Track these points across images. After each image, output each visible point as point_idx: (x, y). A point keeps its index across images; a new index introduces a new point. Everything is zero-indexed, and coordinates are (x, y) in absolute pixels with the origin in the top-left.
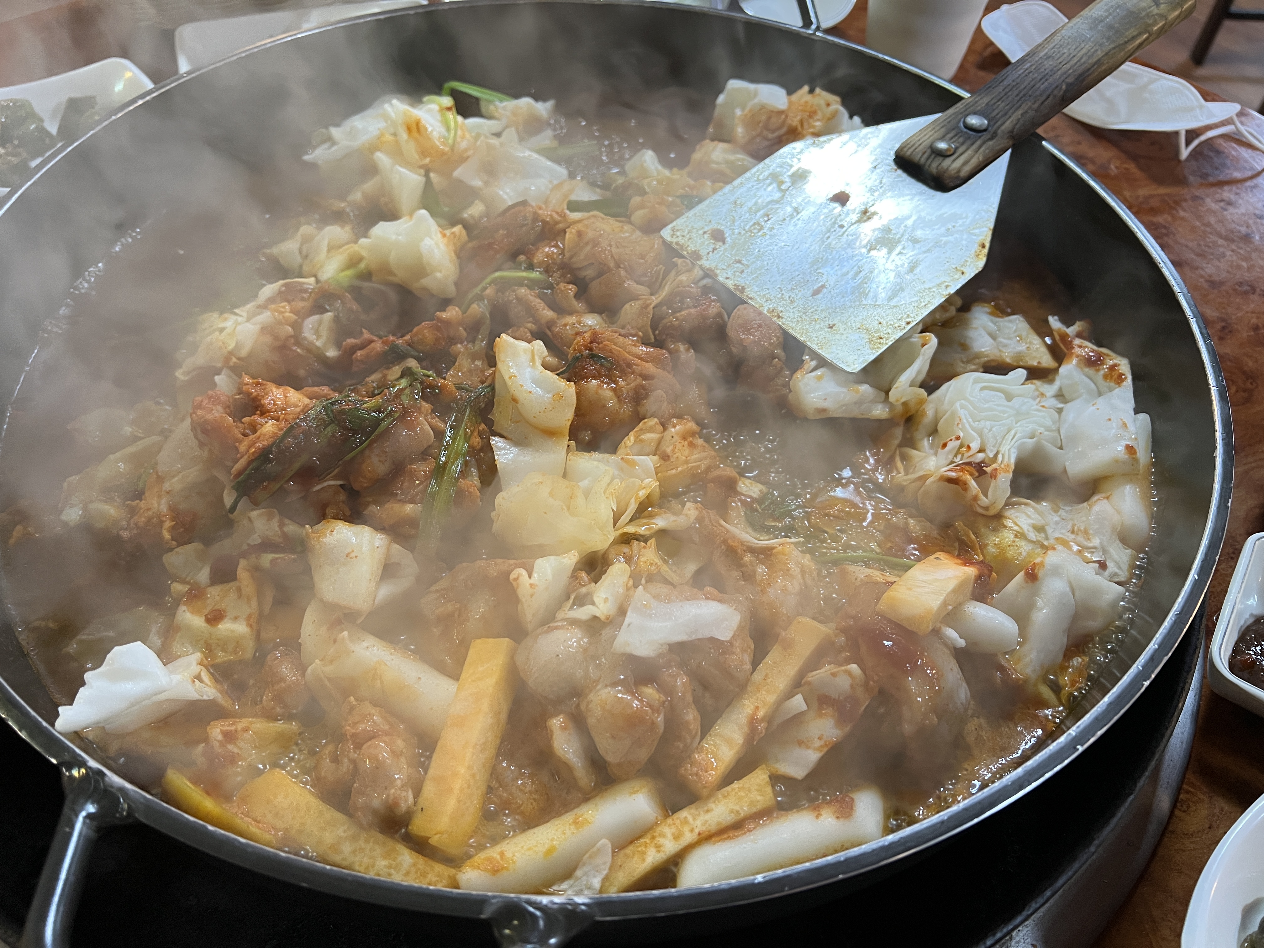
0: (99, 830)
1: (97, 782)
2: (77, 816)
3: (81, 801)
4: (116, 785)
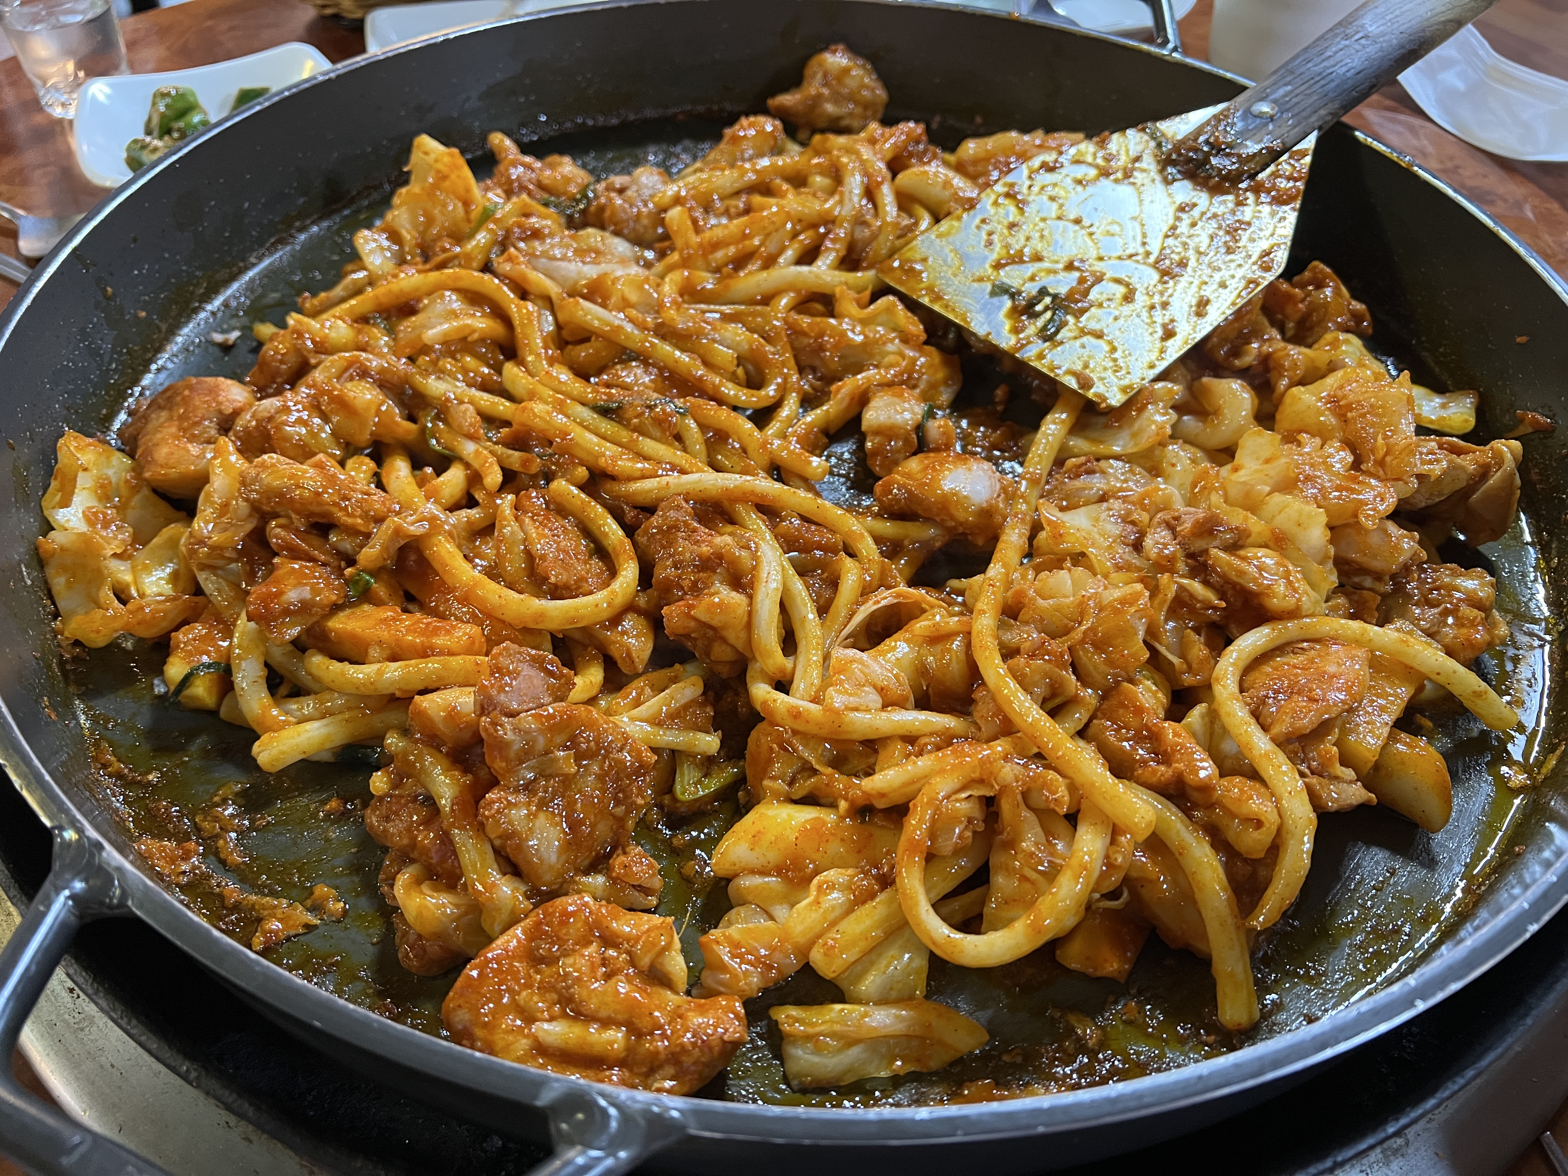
1: (92, 855)
2: (58, 894)
3: (68, 876)
4: (114, 863)
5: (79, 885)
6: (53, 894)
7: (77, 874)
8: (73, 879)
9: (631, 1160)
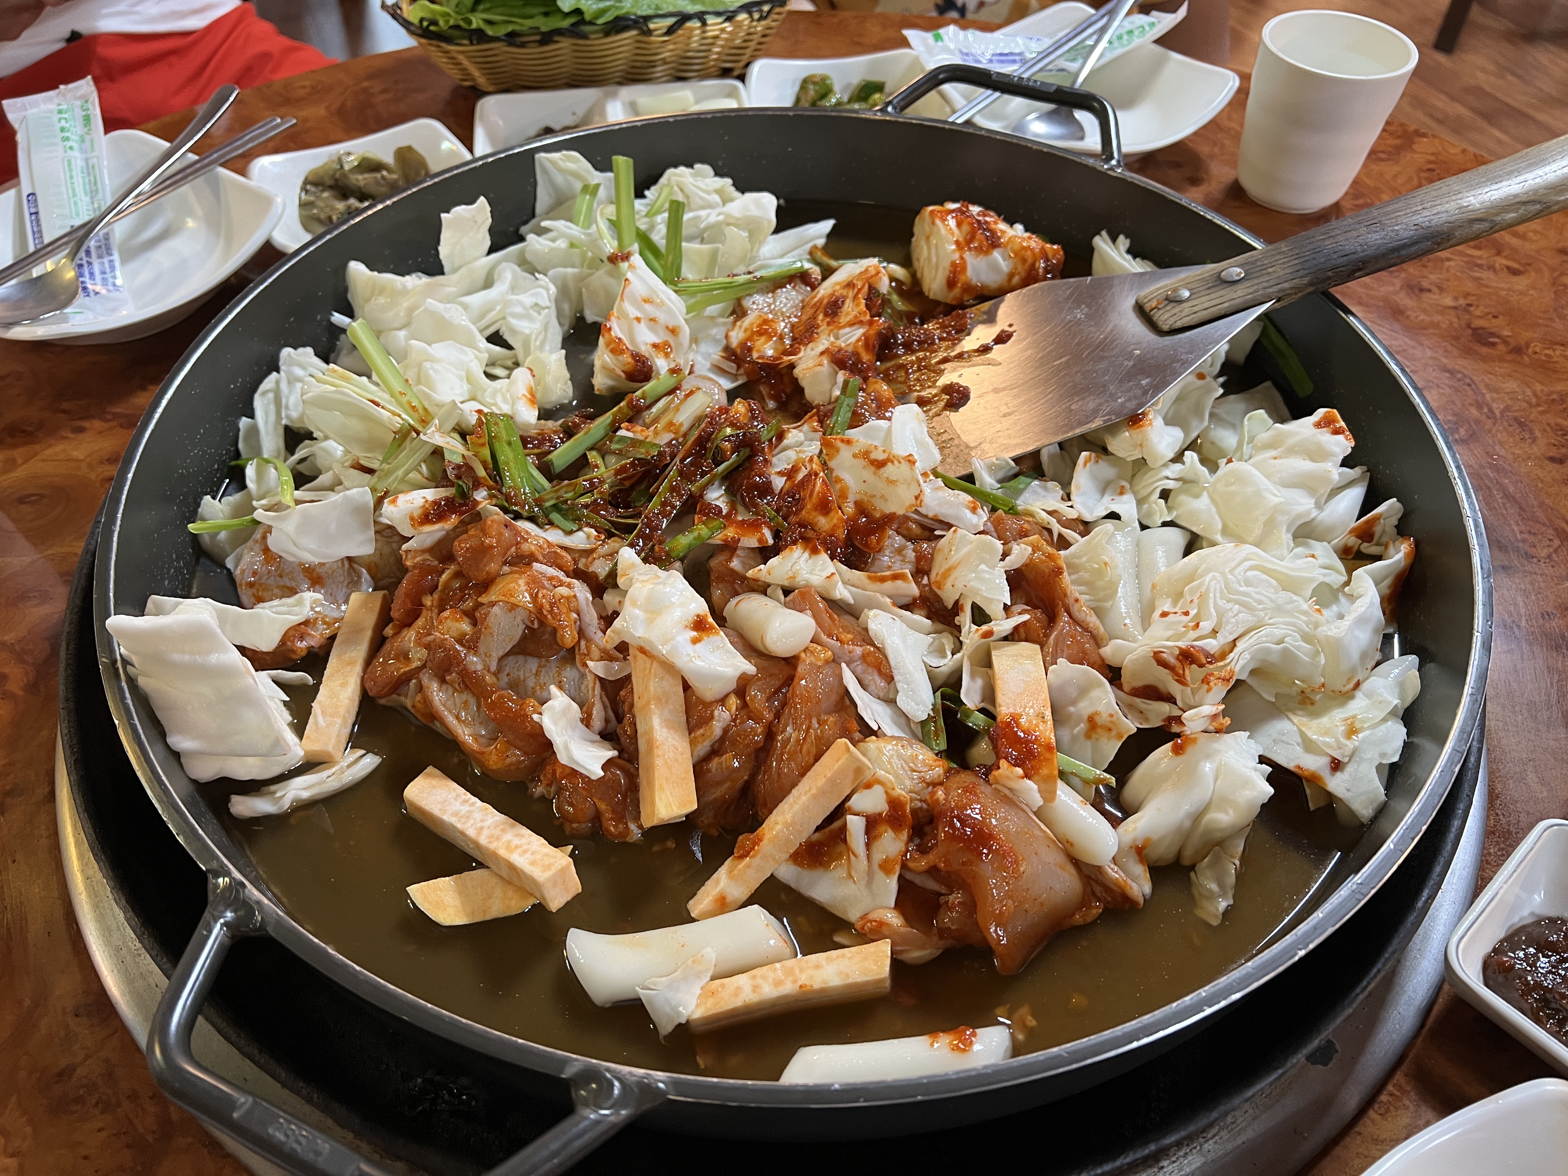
0: (233, 937)
1: (238, 892)
2: (216, 922)
3: (221, 908)
4: (254, 898)
5: (229, 915)
6: (212, 922)
7: (227, 907)
8: (225, 911)
9: (628, 1117)
